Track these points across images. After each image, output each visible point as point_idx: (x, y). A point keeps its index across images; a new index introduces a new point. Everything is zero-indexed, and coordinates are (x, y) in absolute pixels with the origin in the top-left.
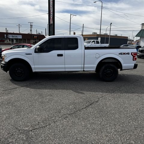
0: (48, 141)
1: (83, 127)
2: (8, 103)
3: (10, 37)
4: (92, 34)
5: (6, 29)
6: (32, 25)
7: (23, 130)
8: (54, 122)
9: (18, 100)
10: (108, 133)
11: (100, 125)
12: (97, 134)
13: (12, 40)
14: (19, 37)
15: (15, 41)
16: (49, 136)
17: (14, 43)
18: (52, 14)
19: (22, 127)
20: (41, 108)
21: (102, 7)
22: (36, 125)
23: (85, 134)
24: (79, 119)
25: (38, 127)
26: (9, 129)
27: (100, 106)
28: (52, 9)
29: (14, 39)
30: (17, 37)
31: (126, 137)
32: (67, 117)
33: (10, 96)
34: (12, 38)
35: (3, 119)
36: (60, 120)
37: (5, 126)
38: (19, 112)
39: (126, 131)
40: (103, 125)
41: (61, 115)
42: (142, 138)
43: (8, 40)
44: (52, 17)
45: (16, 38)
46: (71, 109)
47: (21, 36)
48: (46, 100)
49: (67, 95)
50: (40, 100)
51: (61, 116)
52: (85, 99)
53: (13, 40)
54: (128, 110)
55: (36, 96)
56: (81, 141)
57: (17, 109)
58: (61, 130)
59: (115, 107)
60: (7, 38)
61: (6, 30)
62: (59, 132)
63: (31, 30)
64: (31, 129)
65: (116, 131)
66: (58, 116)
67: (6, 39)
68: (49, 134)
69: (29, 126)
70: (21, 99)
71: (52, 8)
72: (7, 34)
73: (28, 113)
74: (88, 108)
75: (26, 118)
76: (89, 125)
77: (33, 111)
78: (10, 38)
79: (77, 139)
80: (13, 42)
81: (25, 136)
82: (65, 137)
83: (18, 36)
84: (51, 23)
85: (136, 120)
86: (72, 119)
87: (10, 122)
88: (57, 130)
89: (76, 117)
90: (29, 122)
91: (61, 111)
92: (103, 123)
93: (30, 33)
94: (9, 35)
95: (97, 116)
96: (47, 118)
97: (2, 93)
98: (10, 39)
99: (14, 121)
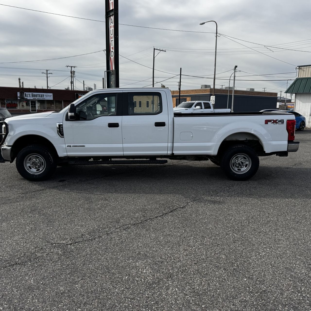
0: (95, 255)
1: (151, 239)
2: (32, 210)
3: (29, 96)
4: (200, 88)
5: (19, 79)
6: (74, 72)
7: (59, 243)
8: (108, 234)
9: (49, 206)
10: (189, 246)
11: (180, 237)
12: (172, 248)
13: (33, 103)
14: (46, 96)
15: (37, 105)
16: (98, 250)
17: (37, 109)
18: (112, 50)
19: (55, 240)
20: (88, 217)
21: (217, 33)
22: (77, 238)
23: (154, 248)
24: (147, 230)
25: (81, 239)
26: (37, 242)
27: (186, 214)
28: (113, 42)
29: (37, 102)
30: (42, 96)
31: (215, 251)
32: (128, 228)
33: (34, 200)
34: (32, 98)
35: (25, 231)
36: (117, 232)
37: (30, 239)
38: (51, 222)
39: (218, 245)
40: (184, 238)
41: (119, 225)
42: (239, 252)
43: (25, 104)
44: (112, 58)
45: (41, 98)
46: (138, 217)
47: (50, 96)
48: (96, 206)
49: (134, 198)
50: (86, 206)
51: (118, 227)
52: (163, 204)
53: (35, 103)
54: (231, 219)
55: (79, 201)
56: (146, 255)
57: (47, 218)
58: (117, 243)
59: (211, 215)
60: (23, 99)
61: (20, 82)
62: (114, 245)
63: (72, 83)
64: (70, 242)
65: (202, 244)
66: (115, 226)
67: (20, 101)
68: (98, 247)
69: (67, 238)
70: (53, 205)
71: (113, 39)
72: (23, 90)
73: (65, 223)
74: (165, 216)
75: (63, 230)
76: (162, 238)
77: (74, 221)
78: (29, 98)
79: (139, 253)
80: (35, 107)
81: (61, 250)
82: (121, 251)
83: (44, 94)
84: (111, 69)
85: (239, 232)
86: (136, 230)
87: (37, 235)
88: (111, 243)
89: (143, 227)
90: (67, 235)
91: (120, 220)
92: (185, 235)
93: (70, 89)
94: (27, 93)
95: (178, 226)
96: (97, 229)
97: (19, 196)
98: (27, 101)
99: (44, 233)
